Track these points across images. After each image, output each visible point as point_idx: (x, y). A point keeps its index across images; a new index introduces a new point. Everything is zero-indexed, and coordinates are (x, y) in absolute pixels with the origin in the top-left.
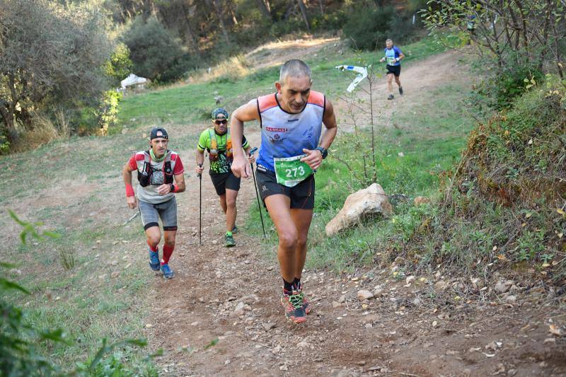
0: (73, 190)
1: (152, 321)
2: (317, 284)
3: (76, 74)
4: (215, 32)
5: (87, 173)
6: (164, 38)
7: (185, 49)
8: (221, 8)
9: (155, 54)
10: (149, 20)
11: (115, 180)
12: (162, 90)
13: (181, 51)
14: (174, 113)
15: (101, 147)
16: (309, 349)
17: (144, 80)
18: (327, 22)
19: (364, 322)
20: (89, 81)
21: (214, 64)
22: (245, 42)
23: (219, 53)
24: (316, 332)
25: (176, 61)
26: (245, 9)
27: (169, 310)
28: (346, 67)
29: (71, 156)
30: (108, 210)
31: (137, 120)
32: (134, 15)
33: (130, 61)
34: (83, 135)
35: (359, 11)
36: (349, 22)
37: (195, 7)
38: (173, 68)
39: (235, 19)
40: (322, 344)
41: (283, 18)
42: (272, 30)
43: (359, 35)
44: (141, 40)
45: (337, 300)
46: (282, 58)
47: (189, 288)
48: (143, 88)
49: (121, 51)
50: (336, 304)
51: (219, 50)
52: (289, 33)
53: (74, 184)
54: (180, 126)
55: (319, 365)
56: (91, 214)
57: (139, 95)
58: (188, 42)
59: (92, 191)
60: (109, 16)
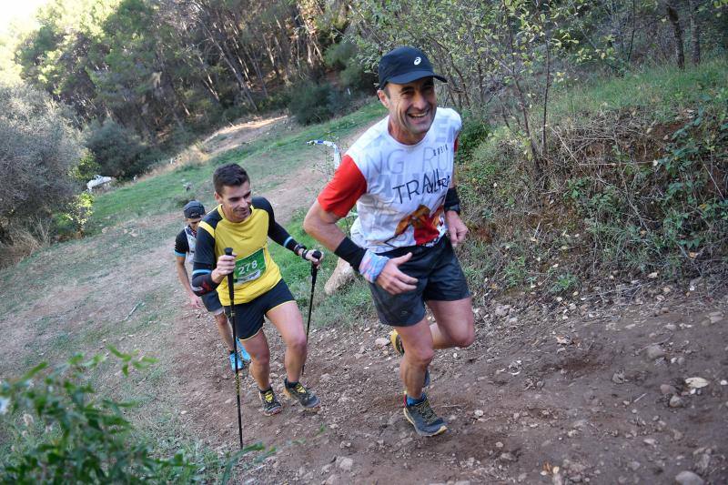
0: (67, 296)
1: (185, 407)
2: (333, 341)
3: (47, 183)
4: (170, 125)
5: (77, 277)
6: (122, 137)
7: (144, 144)
8: (173, 103)
9: (116, 153)
10: (105, 122)
11: (107, 278)
12: (127, 185)
13: (141, 147)
14: (147, 205)
15: (85, 250)
16: (351, 403)
17: (109, 179)
18: (273, 103)
19: (392, 367)
20: (61, 189)
21: (174, 154)
22: (201, 130)
23: (177, 144)
24: (350, 386)
25: (137, 157)
26: (195, 100)
27: (197, 393)
28: (316, 142)
29: (57, 263)
30: (107, 309)
31: (112, 217)
32: (89, 120)
33: (97, 164)
34: (61, 240)
35: (301, 91)
36: (293, 101)
37: (147, 105)
38: (135, 163)
39: (187, 111)
40: (361, 395)
41: (232, 104)
42: (224, 116)
43: (303, 111)
44: (101, 142)
45: (357, 351)
46: (237, 141)
47: (209, 369)
48: (109, 186)
49: (84, 154)
50: (358, 356)
51: (179, 141)
52: (240, 117)
53: (66, 289)
54: (158, 217)
55: (366, 416)
56: (90, 315)
57: (109, 193)
58: (146, 138)
59: (86, 293)
60: (69, 125)
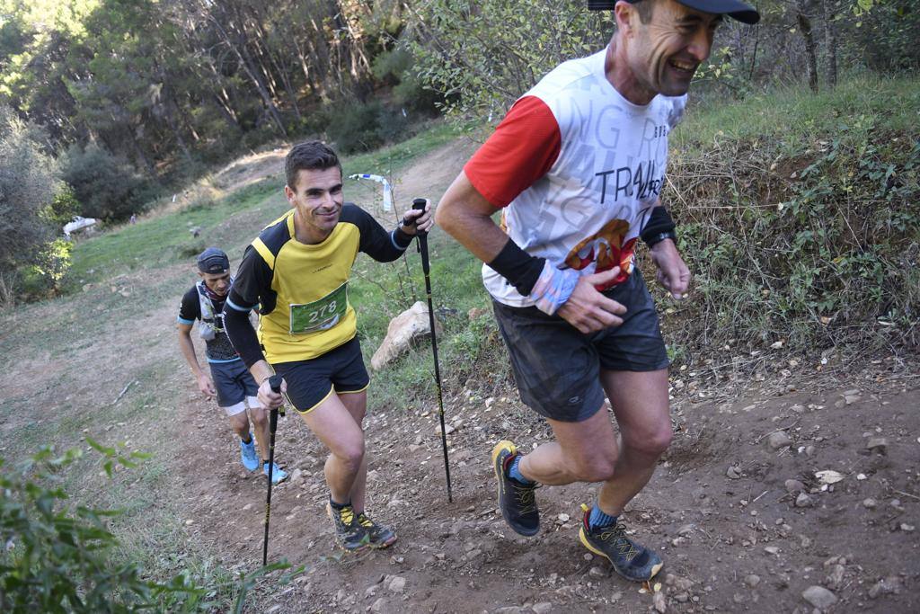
0: (36, 373)
1: (190, 516)
2: (381, 429)
3: (10, 227)
4: (173, 152)
5: (50, 348)
6: (110, 168)
7: (139, 176)
8: (177, 123)
9: (102, 188)
10: (87, 148)
11: (90, 350)
12: (117, 230)
13: (136, 180)
14: (142, 256)
15: (61, 313)
16: (404, 507)
17: (93, 221)
18: (307, 126)
19: (456, 461)
20: (29, 234)
21: (179, 190)
22: (214, 160)
23: (183, 177)
24: (403, 485)
25: (130, 193)
26: (206, 121)
27: (206, 497)
28: (361, 176)
29: (22, 329)
30: (89, 390)
31: (96, 271)
32: (66, 145)
33: (76, 201)
34: (29, 301)
35: (342, 110)
36: (332, 123)
37: (143, 125)
38: (127, 201)
39: (195, 134)
40: (417, 497)
41: (254, 127)
42: (243, 141)
43: (346, 136)
44: (81, 173)
45: (412, 442)
46: (260, 173)
47: (222, 465)
48: (93, 231)
49: (59, 189)
50: (413, 447)
51: (183, 173)
52: (263, 143)
53: (35, 364)
54: (156, 271)
55: (423, 523)
56: (68, 398)
57: (92, 239)
58: (142, 168)
59: (62, 369)
60: (40, 151)
